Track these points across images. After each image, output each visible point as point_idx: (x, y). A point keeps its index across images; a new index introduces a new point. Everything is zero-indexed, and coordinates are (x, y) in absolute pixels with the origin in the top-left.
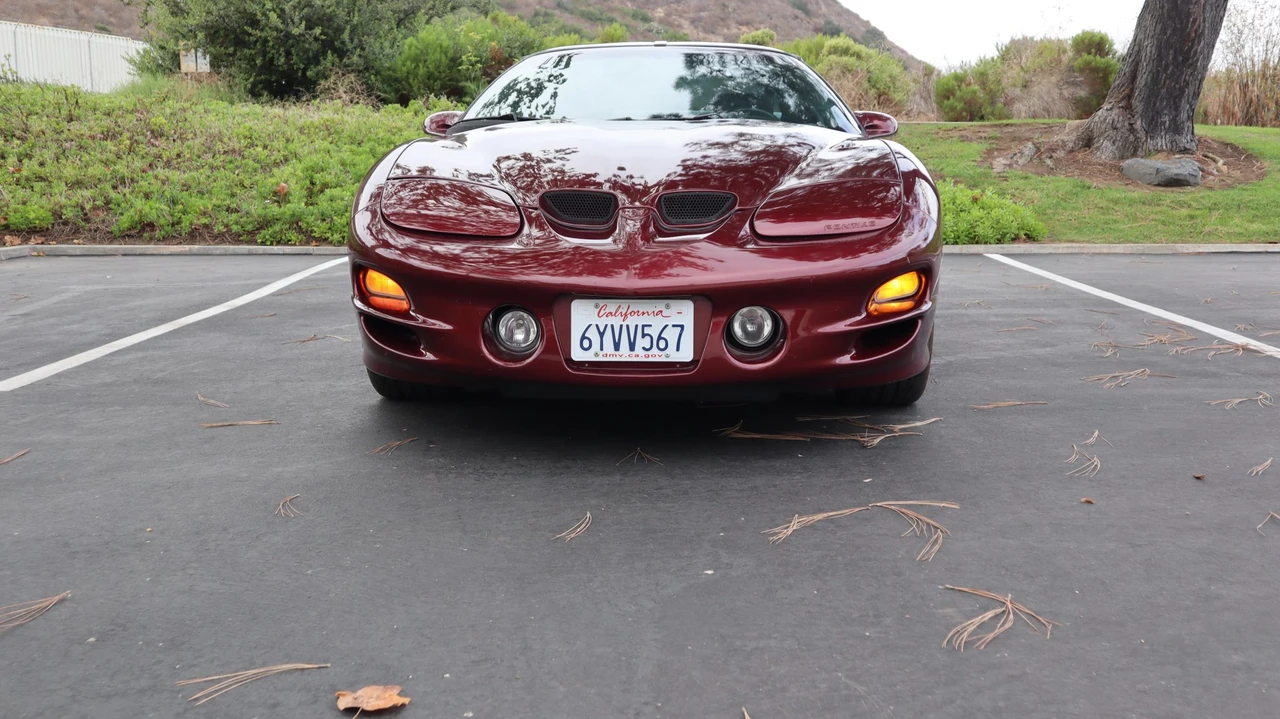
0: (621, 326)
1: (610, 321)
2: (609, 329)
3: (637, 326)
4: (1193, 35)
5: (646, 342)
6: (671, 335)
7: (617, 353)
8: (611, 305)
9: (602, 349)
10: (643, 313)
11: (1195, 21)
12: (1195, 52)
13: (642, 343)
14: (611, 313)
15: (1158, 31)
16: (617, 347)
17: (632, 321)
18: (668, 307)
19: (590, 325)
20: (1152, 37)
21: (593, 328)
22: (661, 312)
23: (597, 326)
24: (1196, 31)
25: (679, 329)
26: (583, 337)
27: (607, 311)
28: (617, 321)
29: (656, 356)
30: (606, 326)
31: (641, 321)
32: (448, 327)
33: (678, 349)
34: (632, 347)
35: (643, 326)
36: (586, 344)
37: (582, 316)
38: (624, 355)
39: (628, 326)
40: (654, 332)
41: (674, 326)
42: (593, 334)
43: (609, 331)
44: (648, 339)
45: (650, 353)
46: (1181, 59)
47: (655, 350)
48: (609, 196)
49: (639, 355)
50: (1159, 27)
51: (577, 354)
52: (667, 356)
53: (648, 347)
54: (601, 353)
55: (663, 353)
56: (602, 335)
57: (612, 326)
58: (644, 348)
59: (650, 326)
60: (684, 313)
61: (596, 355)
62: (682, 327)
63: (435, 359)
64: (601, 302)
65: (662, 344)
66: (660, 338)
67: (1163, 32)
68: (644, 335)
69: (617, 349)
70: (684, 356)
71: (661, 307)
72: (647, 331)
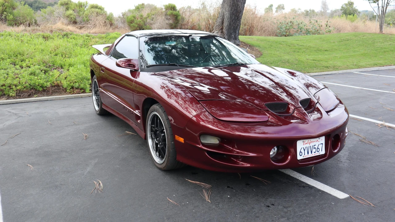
0: (309, 147)
1: (306, 146)
2: (306, 148)
6: (320, 147)
8: (306, 141)
9: (304, 155)
10: (314, 142)
13: (314, 150)
16: (308, 153)
17: (311, 145)
18: (319, 139)
21: (303, 149)
26: (300, 152)
27: (306, 143)
28: (308, 145)
34: (312, 152)
35: (314, 145)
36: (301, 154)
37: (300, 145)
38: (310, 155)
40: (316, 147)
41: (321, 144)
42: (302, 151)
44: (315, 149)
45: (315, 153)
48: (286, 103)
49: (314, 155)
51: (299, 158)
52: (319, 153)
53: (315, 152)
54: (305, 156)
55: (318, 153)
56: (304, 150)
59: (315, 145)
60: (322, 140)
62: (322, 144)
64: (304, 140)
65: (318, 150)
66: (318, 148)
68: (314, 148)
69: (308, 154)
70: (323, 152)
71: (318, 139)
72: (315, 147)
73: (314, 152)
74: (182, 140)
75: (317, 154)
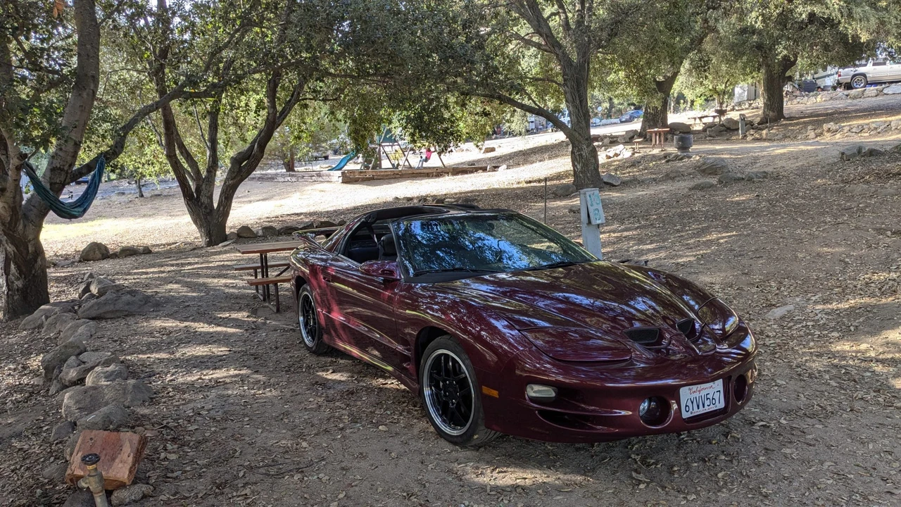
0: (699, 397)
3: (704, 395)
6: (716, 396)
7: (699, 410)
8: (694, 388)
9: (693, 410)
10: (705, 388)
13: (707, 403)
14: (695, 392)
17: (702, 393)
18: (714, 383)
19: (688, 399)
21: (689, 401)
22: (712, 386)
23: (690, 399)
25: (719, 393)
26: (686, 406)
27: (693, 391)
28: (697, 395)
30: (694, 398)
33: (719, 403)
34: (704, 406)
35: (707, 395)
36: (687, 410)
37: (685, 395)
38: (702, 411)
39: (701, 396)
40: (710, 396)
41: (717, 392)
42: (689, 404)
43: (695, 401)
44: (709, 400)
45: (710, 407)
47: (712, 405)
48: (655, 329)
49: (707, 409)
51: (685, 415)
52: (716, 407)
53: (709, 404)
55: (714, 406)
56: (692, 403)
57: (696, 398)
59: (709, 394)
60: (719, 385)
61: (692, 413)
62: (719, 391)
64: (691, 387)
65: (714, 402)
66: (713, 399)
68: (707, 399)
69: (698, 408)
70: (721, 405)
71: (711, 384)
72: (708, 397)
73: (708, 406)
74: (495, 393)
75: (713, 408)
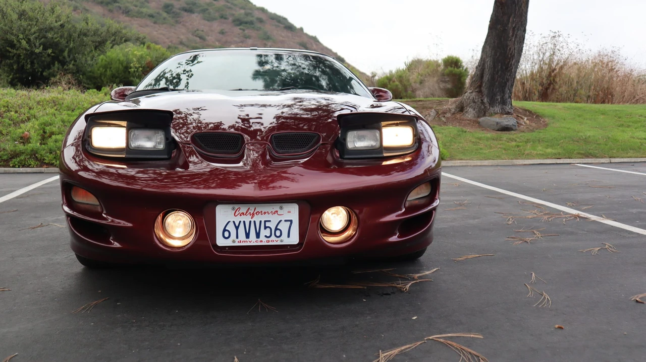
0: (250, 222)
1: (243, 218)
2: (242, 224)
3: (261, 222)
4: (510, 56)
5: (267, 232)
6: (284, 227)
7: (248, 240)
8: (243, 209)
9: (237, 237)
10: (265, 213)
11: (510, 49)
12: (511, 65)
13: (264, 233)
14: (243, 213)
15: (493, 54)
16: (248, 236)
17: (257, 218)
18: (281, 208)
19: (229, 222)
20: (490, 57)
21: (231, 224)
22: (277, 211)
23: (234, 222)
24: (511, 54)
25: (289, 223)
26: (225, 230)
27: (241, 211)
28: (247, 219)
29: (274, 242)
30: (240, 222)
31: (263, 218)
32: (130, 225)
33: (289, 236)
34: (258, 235)
35: (265, 221)
36: (226, 234)
37: (224, 216)
38: (253, 241)
39: (255, 222)
40: (273, 225)
41: (286, 221)
42: (231, 227)
43: (242, 225)
44: (268, 230)
45: (270, 239)
46: (504, 68)
47: (273, 237)
49: (263, 241)
50: (493, 52)
51: (221, 242)
52: (282, 241)
53: (268, 235)
54: (237, 240)
55: (279, 239)
56: (237, 228)
57: (244, 222)
58: (266, 236)
59: (270, 221)
60: (292, 212)
61: (234, 241)
62: (291, 221)
63: (120, 246)
64: (236, 206)
65: (278, 233)
66: (276, 229)
67: (495, 54)
68: (266, 228)
70: (293, 240)
71: (277, 208)
72: (268, 224)
